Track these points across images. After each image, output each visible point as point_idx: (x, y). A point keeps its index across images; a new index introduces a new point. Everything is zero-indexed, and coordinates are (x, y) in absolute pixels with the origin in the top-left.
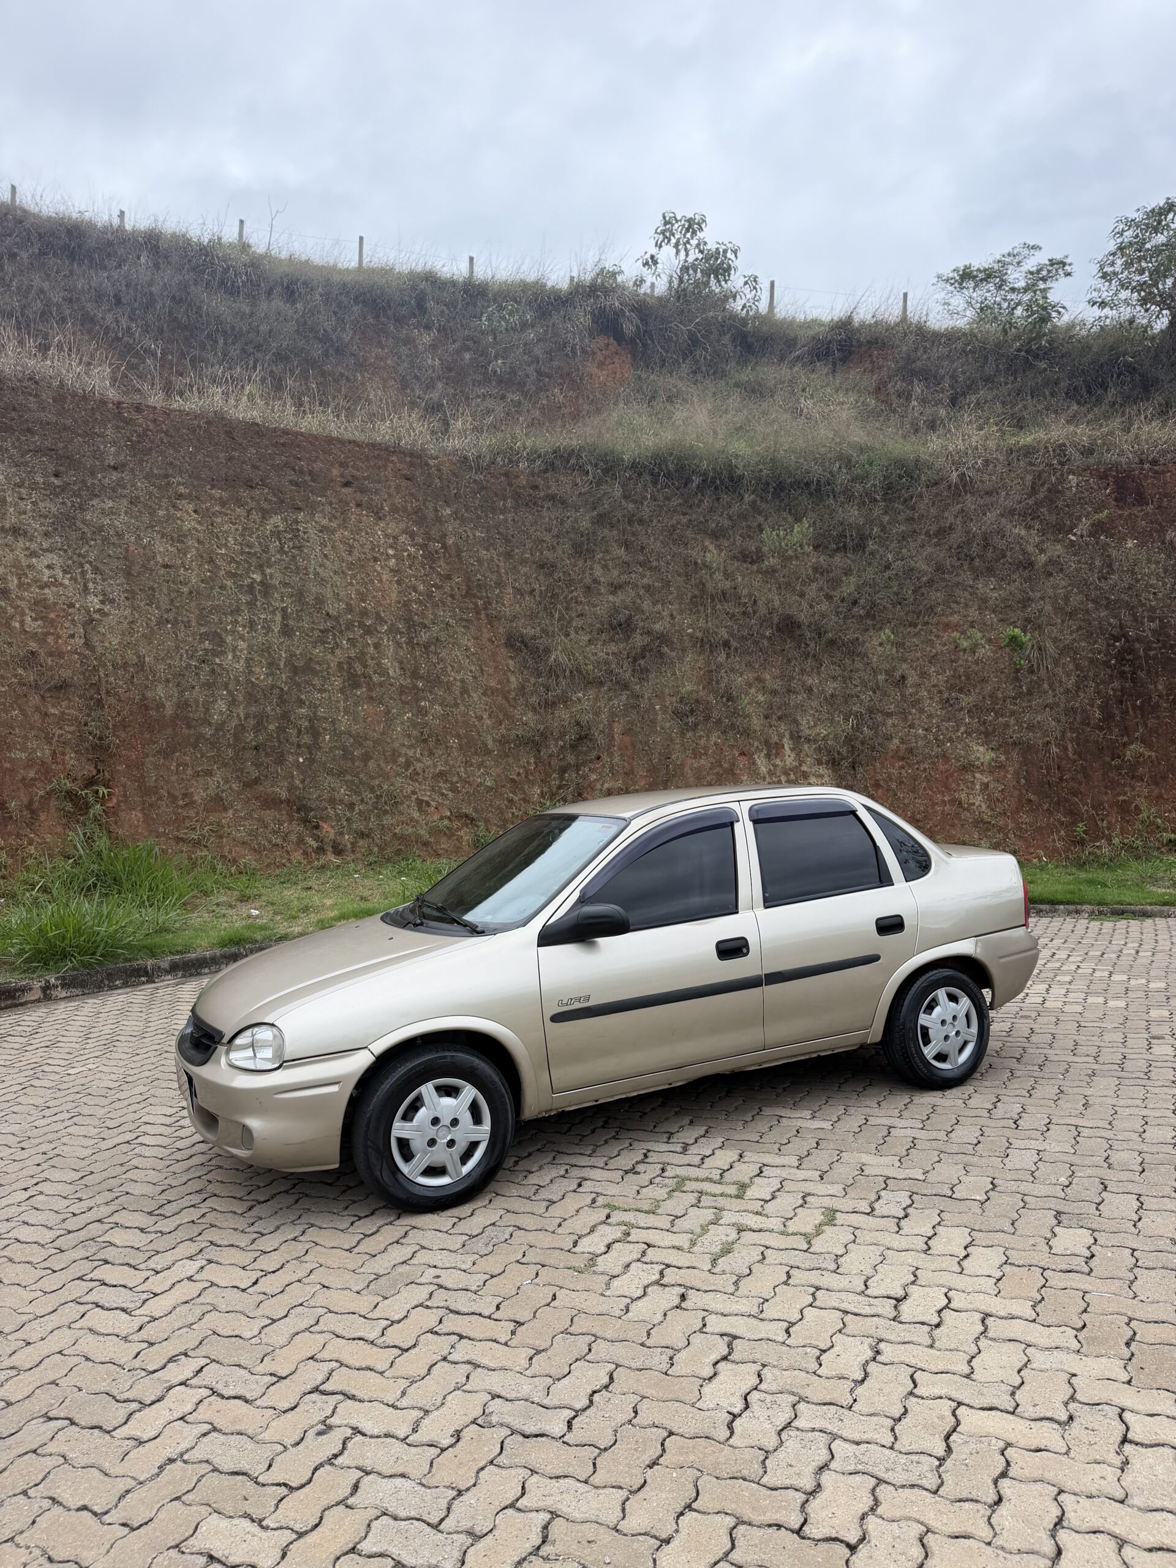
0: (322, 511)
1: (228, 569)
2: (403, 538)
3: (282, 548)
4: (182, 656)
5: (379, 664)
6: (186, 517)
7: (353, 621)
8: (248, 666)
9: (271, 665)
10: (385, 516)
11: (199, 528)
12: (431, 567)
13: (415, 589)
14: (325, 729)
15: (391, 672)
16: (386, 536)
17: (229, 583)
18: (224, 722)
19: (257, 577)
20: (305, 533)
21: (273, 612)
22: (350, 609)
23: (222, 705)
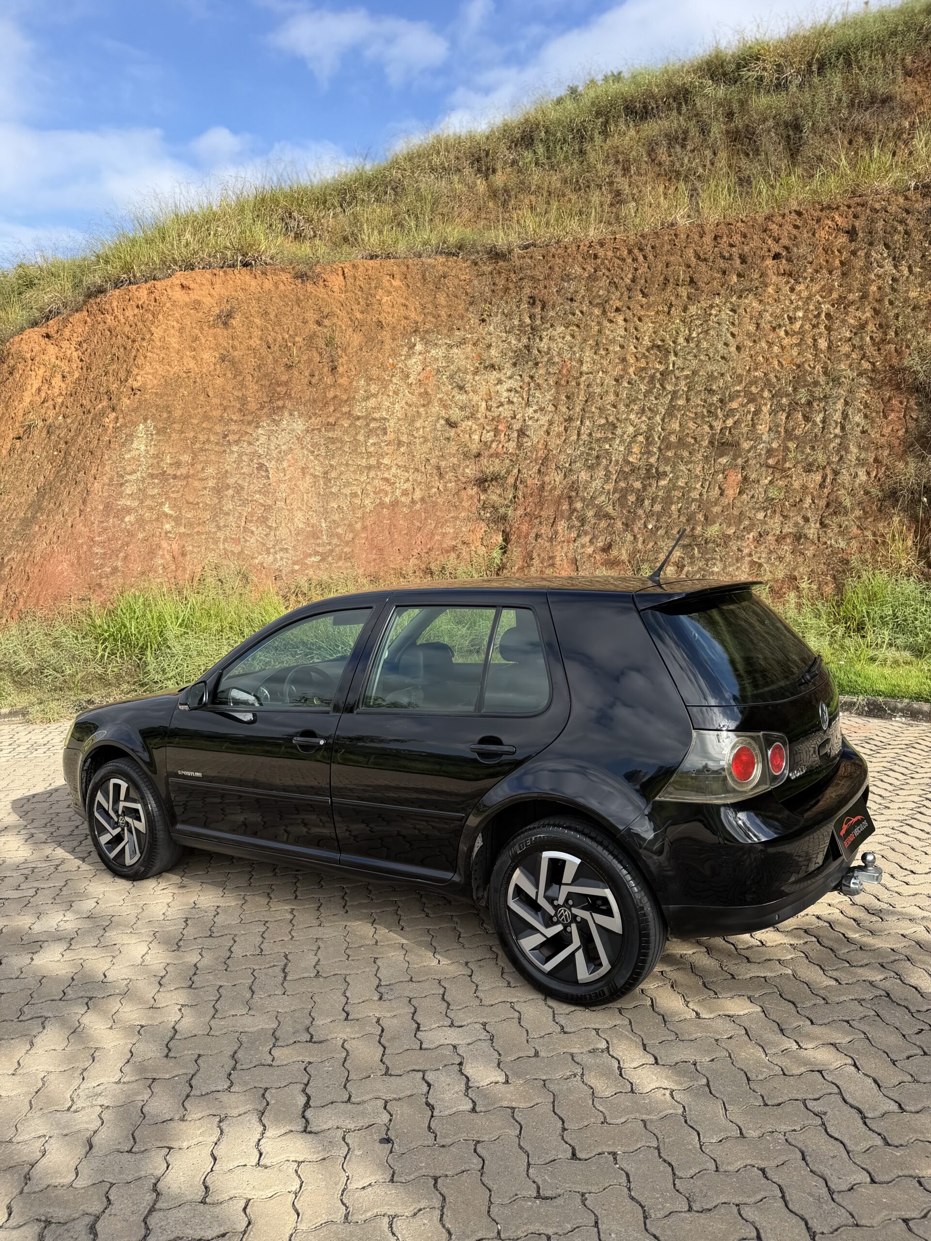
0: (741, 292)
1: (638, 365)
2: (821, 296)
3: (690, 335)
6: (615, 327)
8: (630, 447)
9: (651, 443)
11: (622, 333)
12: (843, 321)
13: (816, 348)
15: (764, 438)
16: (800, 299)
18: (595, 498)
21: (666, 396)
22: (739, 381)
23: (597, 484)
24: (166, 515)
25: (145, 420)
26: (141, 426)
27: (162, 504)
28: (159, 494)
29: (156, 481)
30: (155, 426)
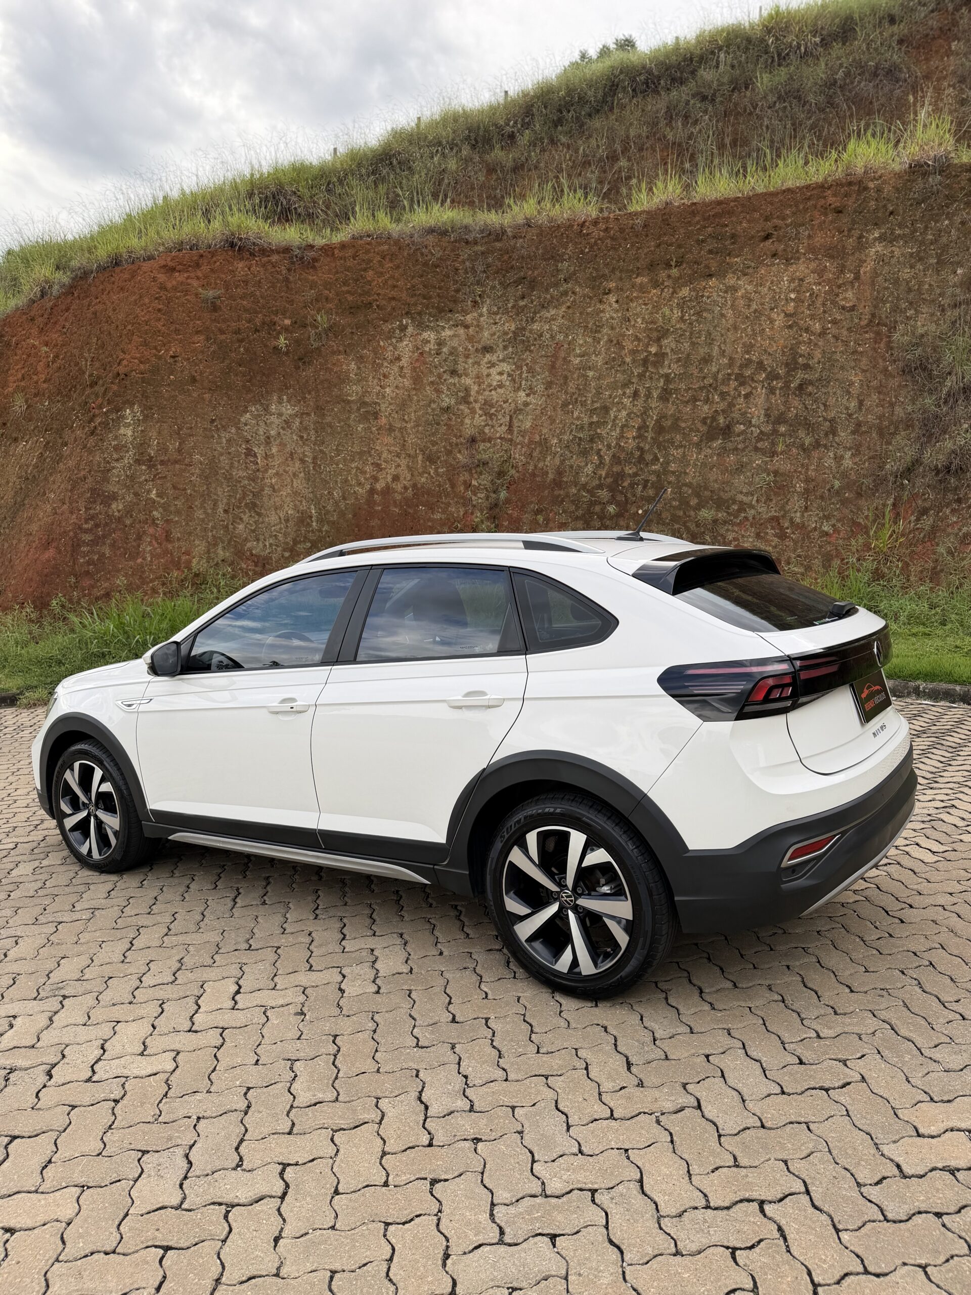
0: (734, 273)
1: (630, 348)
2: (813, 278)
3: (682, 317)
4: (572, 431)
5: (744, 414)
6: (608, 308)
7: (729, 375)
8: (622, 432)
9: (643, 428)
10: (799, 259)
11: (615, 315)
12: (834, 303)
13: (807, 330)
14: (669, 483)
15: (753, 421)
16: (792, 280)
17: (628, 360)
18: (587, 483)
19: (653, 350)
20: (708, 297)
21: (658, 380)
22: (731, 364)
23: (589, 469)
24: (154, 502)
25: (134, 404)
26: (128, 411)
27: (149, 491)
28: (146, 480)
29: (144, 467)
30: (141, 412)
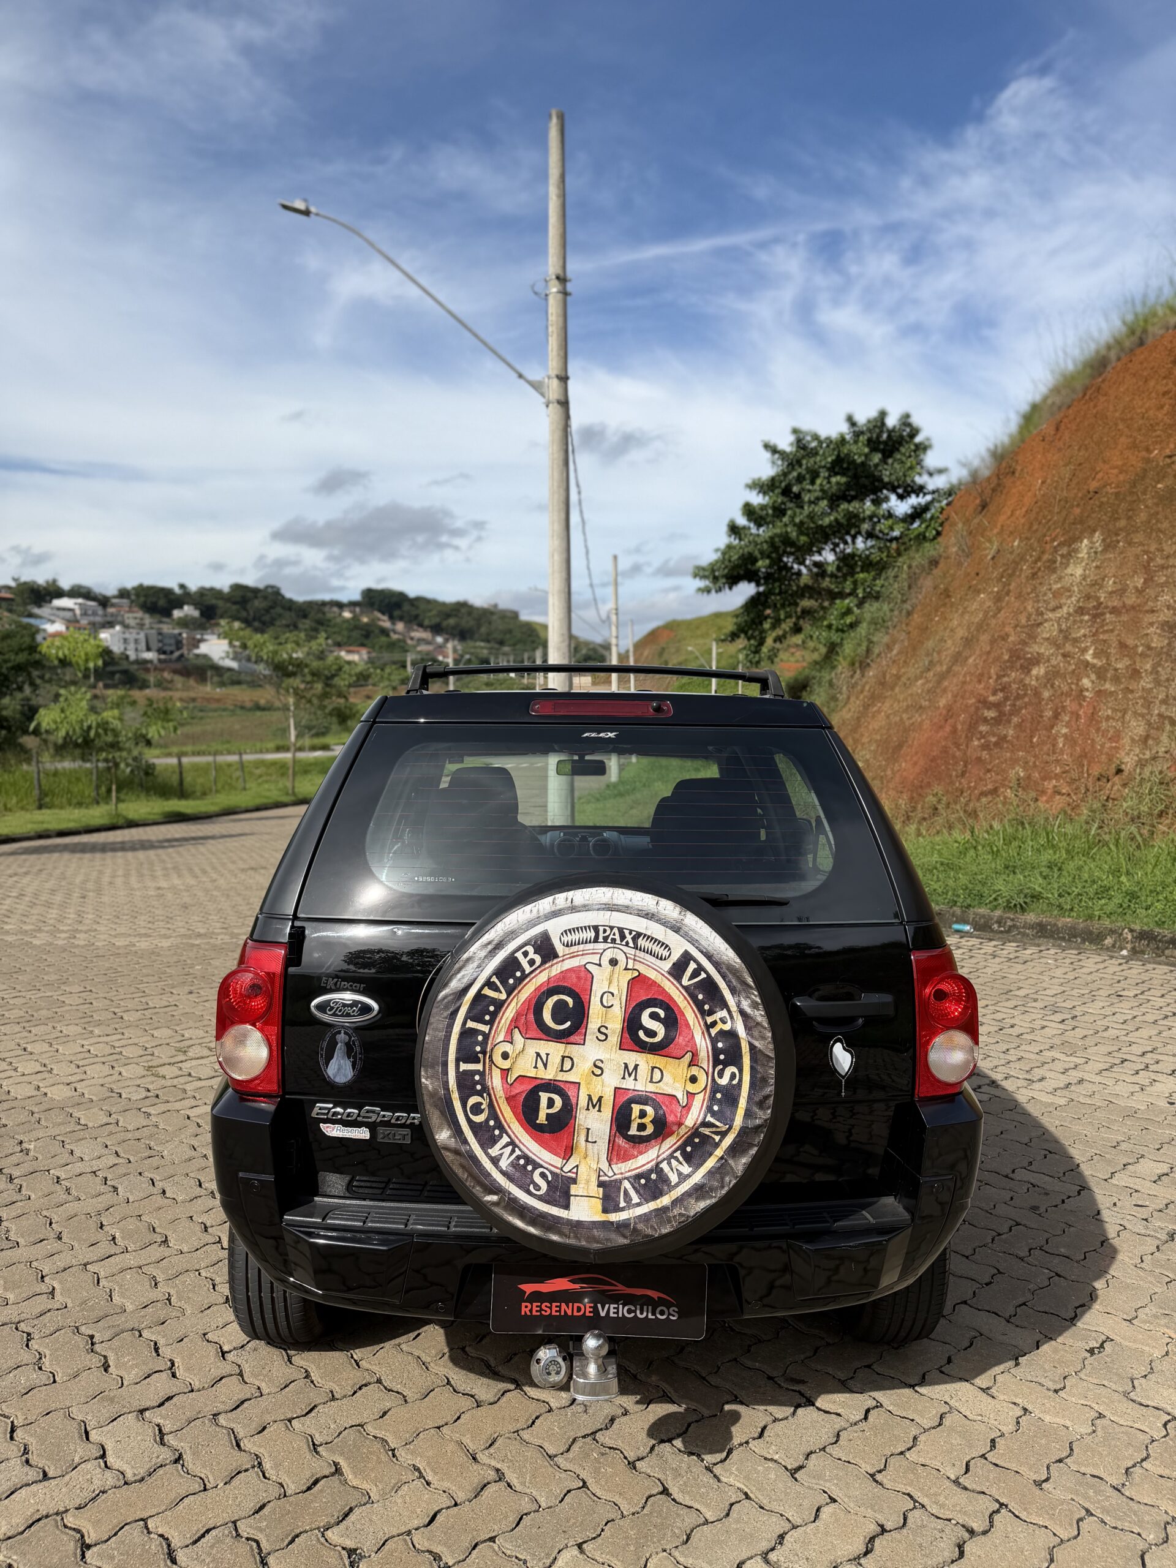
24: (1087, 664)
25: (1095, 531)
26: (1085, 541)
27: (1084, 651)
28: (1085, 636)
29: (1086, 618)
30: (1104, 540)
